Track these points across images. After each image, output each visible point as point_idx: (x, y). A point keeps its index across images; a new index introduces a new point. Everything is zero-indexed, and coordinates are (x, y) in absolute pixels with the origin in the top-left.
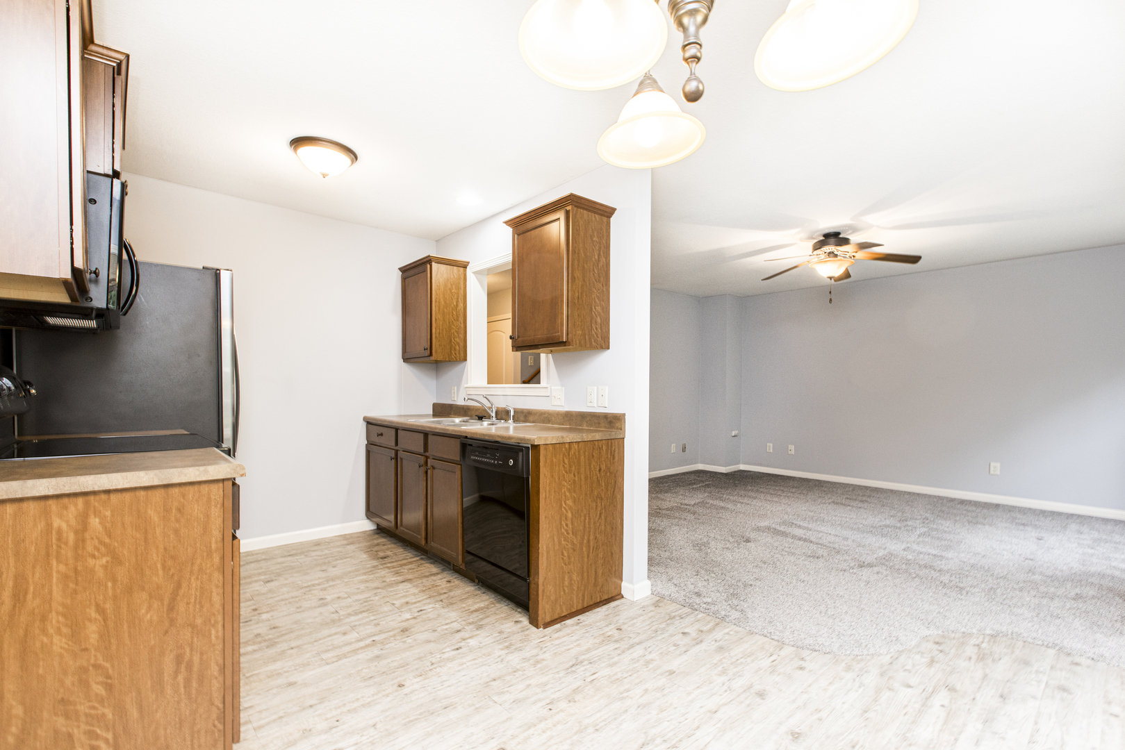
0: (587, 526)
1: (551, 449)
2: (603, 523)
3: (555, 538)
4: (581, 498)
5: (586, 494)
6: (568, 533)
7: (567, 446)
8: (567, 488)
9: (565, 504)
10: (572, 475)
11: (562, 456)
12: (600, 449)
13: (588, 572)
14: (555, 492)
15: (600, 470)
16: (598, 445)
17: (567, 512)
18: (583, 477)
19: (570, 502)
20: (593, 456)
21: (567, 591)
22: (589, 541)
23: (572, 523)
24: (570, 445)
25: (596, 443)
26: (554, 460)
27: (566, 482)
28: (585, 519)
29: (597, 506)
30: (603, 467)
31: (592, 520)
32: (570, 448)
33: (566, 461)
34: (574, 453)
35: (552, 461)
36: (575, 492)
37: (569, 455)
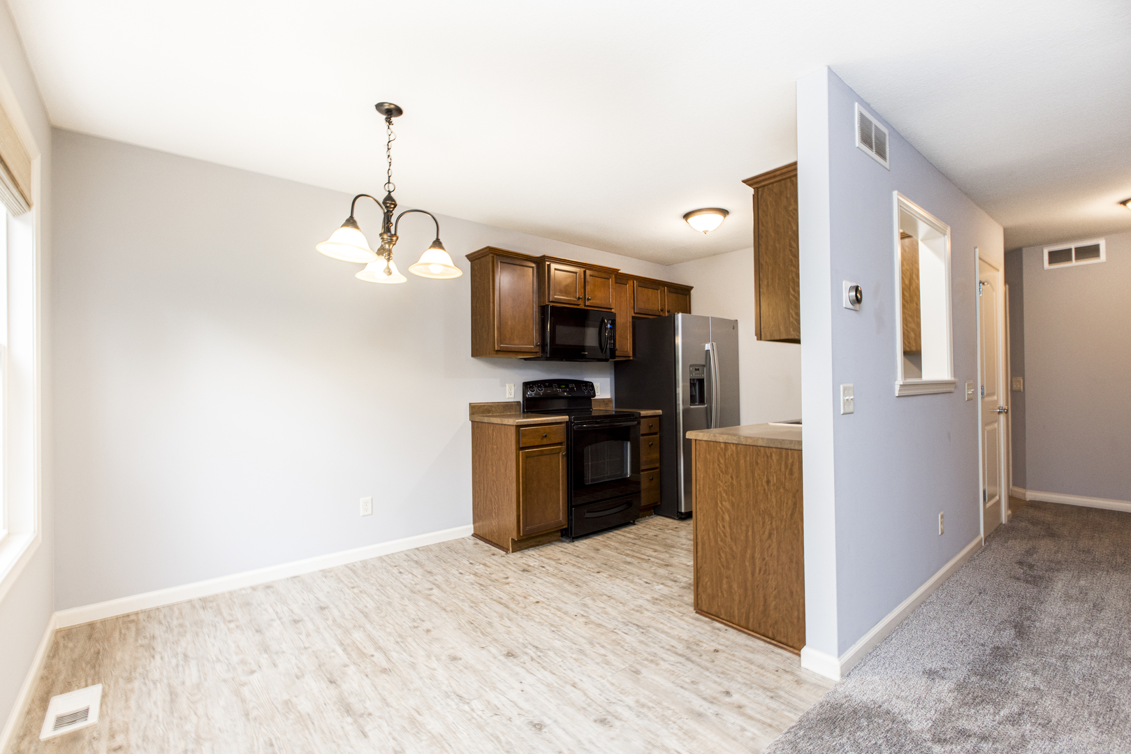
0: (750, 539)
1: (705, 445)
2: (774, 545)
3: (711, 534)
4: (741, 504)
5: (748, 503)
6: (725, 536)
7: (722, 445)
8: (723, 489)
9: (722, 504)
10: (729, 477)
11: (716, 454)
12: (769, 457)
13: (753, 594)
14: (709, 488)
15: (768, 482)
16: (765, 452)
17: (723, 513)
18: (743, 483)
19: (727, 504)
20: (757, 463)
21: (725, 595)
22: (753, 557)
23: (730, 527)
24: (726, 447)
25: (762, 449)
26: (708, 457)
27: (722, 482)
28: (747, 531)
29: (764, 523)
30: (774, 480)
31: (757, 537)
32: (726, 449)
33: (722, 461)
34: (732, 455)
35: (706, 457)
36: (733, 495)
37: (725, 455)
